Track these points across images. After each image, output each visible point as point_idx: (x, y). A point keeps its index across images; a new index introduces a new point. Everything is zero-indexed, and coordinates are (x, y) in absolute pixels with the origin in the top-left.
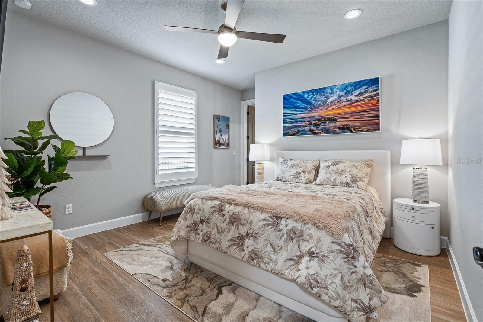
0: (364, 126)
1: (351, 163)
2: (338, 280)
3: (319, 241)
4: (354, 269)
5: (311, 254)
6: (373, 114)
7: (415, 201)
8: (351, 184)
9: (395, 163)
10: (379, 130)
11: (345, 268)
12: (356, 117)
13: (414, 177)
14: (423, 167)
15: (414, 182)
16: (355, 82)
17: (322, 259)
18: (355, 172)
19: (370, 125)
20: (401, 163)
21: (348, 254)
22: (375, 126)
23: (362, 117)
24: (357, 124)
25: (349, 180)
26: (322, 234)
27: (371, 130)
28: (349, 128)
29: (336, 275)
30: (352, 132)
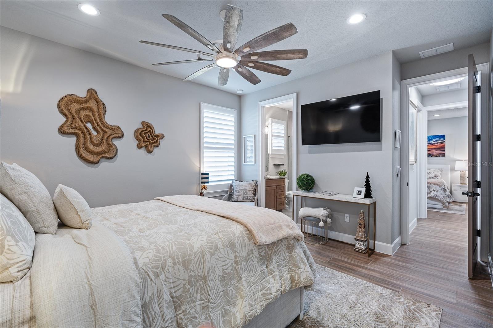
0: (438, 154)
1: (433, 170)
2: (442, 196)
3: (436, 188)
4: (445, 194)
5: (434, 190)
6: (442, 149)
7: (461, 184)
8: (434, 178)
9: (453, 169)
10: (445, 156)
11: (443, 193)
12: (434, 150)
13: (461, 175)
14: (464, 171)
15: (460, 177)
16: (434, 136)
17: (437, 191)
18: (436, 173)
19: (441, 154)
20: (455, 170)
21: (444, 190)
22: (443, 155)
23: (437, 151)
24: (434, 153)
25: (433, 176)
26: (437, 186)
27: (441, 156)
28: (430, 155)
29: (441, 195)
30: (432, 156)
